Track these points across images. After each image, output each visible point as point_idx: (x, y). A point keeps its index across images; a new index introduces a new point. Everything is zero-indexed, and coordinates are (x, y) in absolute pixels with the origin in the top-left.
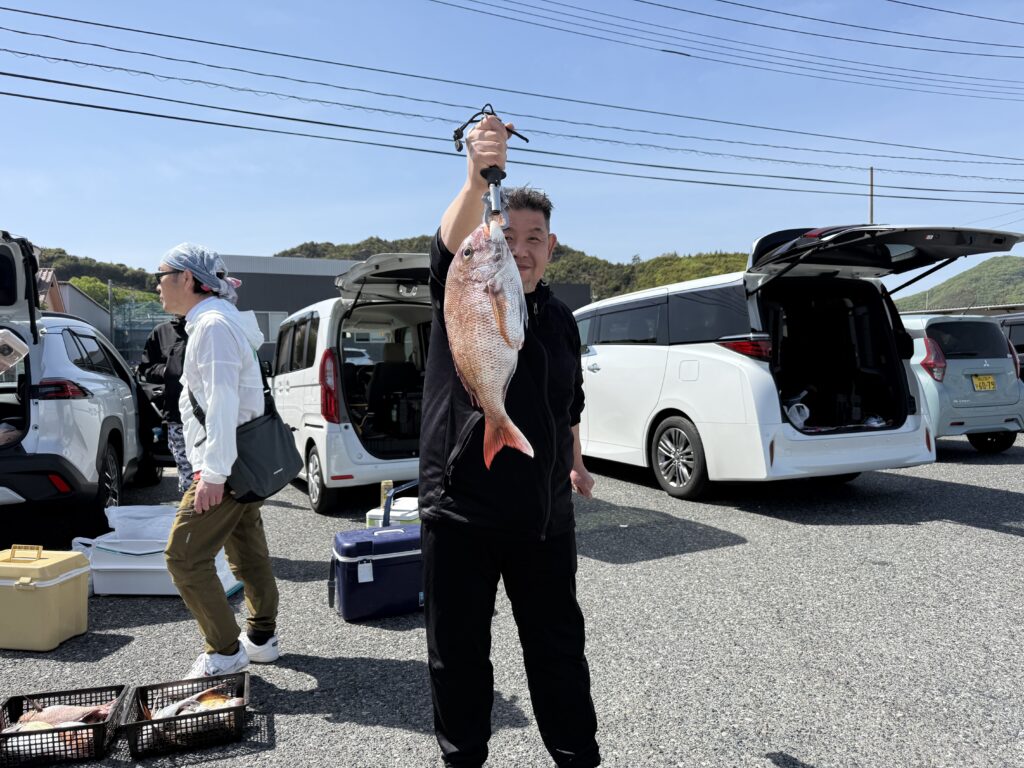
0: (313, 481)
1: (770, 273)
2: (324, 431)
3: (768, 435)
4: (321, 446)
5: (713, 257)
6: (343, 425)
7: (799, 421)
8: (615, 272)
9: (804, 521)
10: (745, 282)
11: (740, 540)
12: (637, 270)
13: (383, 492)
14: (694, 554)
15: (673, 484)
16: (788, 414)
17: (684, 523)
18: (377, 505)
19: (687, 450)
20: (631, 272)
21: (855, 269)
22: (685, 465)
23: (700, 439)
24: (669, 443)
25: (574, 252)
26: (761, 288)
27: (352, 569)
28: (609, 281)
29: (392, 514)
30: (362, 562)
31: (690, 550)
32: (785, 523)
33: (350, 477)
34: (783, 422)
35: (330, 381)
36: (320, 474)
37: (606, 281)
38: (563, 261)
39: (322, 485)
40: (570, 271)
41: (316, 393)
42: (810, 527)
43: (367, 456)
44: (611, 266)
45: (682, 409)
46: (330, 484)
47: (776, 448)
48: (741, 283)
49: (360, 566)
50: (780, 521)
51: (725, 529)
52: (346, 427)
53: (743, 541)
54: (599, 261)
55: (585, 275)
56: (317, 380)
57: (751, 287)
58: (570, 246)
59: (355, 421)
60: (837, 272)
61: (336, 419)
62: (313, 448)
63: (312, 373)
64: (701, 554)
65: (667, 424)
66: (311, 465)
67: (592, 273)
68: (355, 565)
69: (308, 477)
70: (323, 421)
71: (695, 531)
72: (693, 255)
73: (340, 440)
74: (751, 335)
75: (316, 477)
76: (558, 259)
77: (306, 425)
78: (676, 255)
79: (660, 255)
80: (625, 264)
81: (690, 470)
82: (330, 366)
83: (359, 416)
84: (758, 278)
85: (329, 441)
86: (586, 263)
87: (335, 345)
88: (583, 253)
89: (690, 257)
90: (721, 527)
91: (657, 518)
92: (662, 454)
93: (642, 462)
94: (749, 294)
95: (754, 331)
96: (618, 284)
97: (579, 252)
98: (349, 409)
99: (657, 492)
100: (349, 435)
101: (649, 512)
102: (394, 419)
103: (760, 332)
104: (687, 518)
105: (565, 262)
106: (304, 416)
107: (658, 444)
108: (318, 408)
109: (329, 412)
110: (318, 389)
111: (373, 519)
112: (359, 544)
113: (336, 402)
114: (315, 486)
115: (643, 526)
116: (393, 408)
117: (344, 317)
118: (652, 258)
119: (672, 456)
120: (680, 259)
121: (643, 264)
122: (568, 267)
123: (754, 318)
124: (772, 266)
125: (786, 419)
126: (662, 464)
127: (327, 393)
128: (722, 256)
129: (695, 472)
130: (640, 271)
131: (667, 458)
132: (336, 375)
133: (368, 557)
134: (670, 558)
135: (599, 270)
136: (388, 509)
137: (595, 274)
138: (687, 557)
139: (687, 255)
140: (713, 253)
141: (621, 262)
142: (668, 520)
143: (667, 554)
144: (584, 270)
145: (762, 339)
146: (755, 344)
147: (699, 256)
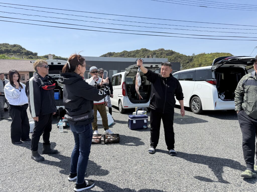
0: (120, 107)
1: (218, 66)
2: (123, 98)
3: (215, 101)
4: (122, 101)
5: (215, 54)
6: (126, 97)
7: (223, 98)
8: (187, 58)
9: (222, 119)
10: (212, 68)
11: (207, 121)
12: (194, 57)
13: (136, 109)
14: (197, 124)
15: (195, 111)
16: (220, 96)
17: (196, 118)
18: (135, 111)
19: (198, 104)
20: (192, 58)
21: (238, 65)
22: (198, 107)
23: (201, 101)
24: (194, 102)
25: (176, 53)
26: (215, 69)
27: (132, 121)
28: (186, 61)
29: (137, 113)
30: (134, 120)
31: (196, 123)
32: (218, 119)
33: (127, 107)
34: (219, 98)
35: (124, 88)
36: (122, 106)
37: (185, 60)
38: (173, 55)
39: (122, 108)
40: (175, 58)
41: (121, 91)
42: (223, 120)
43: (131, 103)
44: (186, 56)
45: (197, 95)
46: (124, 108)
47: (217, 103)
48: (211, 68)
49: (134, 121)
50: (217, 119)
51: (205, 120)
52: (127, 97)
53: (208, 122)
54: (183, 55)
55: (179, 59)
56: (121, 88)
57: (213, 69)
58: (175, 51)
59: (128, 96)
60: (234, 66)
61: (125, 95)
62: (120, 101)
63: (120, 86)
64: (198, 123)
65: (194, 98)
66: (120, 104)
67: (181, 58)
68: (133, 120)
69: (119, 106)
70: (122, 96)
71: (198, 120)
72: (210, 53)
73: (126, 100)
74: (212, 80)
75: (121, 106)
76: (172, 55)
77: (119, 96)
78: (205, 53)
79: (200, 53)
80: (191, 56)
81: (198, 108)
82: (124, 85)
83: (129, 95)
84: (215, 67)
85: (124, 99)
86: (180, 56)
87: (125, 81)
88: (179, 53)
89: (209, 54)
90: (204, 119)
91: (190, 117)
92: (193, 104)
93: (188, 106)
94: (212, 71)
95: (213, 79)
96: (188, 61)
97: (178, 53)
98: (127, 93)
99: (192, 112)
100: (127, 99)
101: (189, 116)
102: (136, 96)
103: (214, 79)
104: (197, 117)
105: (174, 55)
106: (118, 95)
107: (192, 102)
108: (122, 93)
109: (124, 94)
110: (122, 90)
111: (134, 114)
112: (133, 117)
113: (125, 92)
114: (121, 108)
115: (187, 118)
116: (135, 93)
117: (127, 75)
118: (198, 54)
119: (195, 105)
120: (206, 54)
121: (195, 56)
122: (175, 57)
123: (213, 76)
124: (218, 65)
125: (219, 97)
126: (193, 106)
127: (123, 90)
128: (218, 53)
129: (200, 108)
130: (195, 58)
131: (194, 105)
132: (125, 87)
133: (135, 119)
134: (191, 124)
135: (183, 58)
136: (137, 112)
137: (182, 59)
138: (195, 124)
139: (208, 53)
140: (215, 53)
141: (189, 55)
142: (193, 118)
143: (191, 123)
144: (179, 58)
145: (215, 81)
146: (213, 81)
147: (211, 54)
